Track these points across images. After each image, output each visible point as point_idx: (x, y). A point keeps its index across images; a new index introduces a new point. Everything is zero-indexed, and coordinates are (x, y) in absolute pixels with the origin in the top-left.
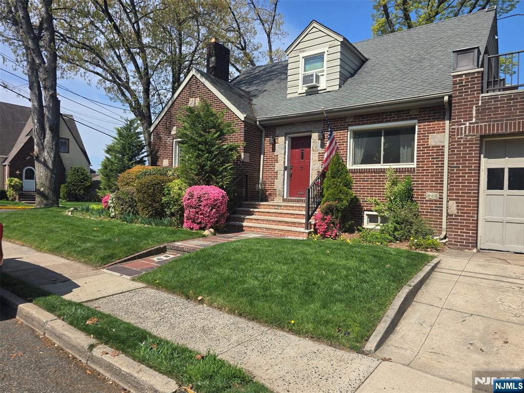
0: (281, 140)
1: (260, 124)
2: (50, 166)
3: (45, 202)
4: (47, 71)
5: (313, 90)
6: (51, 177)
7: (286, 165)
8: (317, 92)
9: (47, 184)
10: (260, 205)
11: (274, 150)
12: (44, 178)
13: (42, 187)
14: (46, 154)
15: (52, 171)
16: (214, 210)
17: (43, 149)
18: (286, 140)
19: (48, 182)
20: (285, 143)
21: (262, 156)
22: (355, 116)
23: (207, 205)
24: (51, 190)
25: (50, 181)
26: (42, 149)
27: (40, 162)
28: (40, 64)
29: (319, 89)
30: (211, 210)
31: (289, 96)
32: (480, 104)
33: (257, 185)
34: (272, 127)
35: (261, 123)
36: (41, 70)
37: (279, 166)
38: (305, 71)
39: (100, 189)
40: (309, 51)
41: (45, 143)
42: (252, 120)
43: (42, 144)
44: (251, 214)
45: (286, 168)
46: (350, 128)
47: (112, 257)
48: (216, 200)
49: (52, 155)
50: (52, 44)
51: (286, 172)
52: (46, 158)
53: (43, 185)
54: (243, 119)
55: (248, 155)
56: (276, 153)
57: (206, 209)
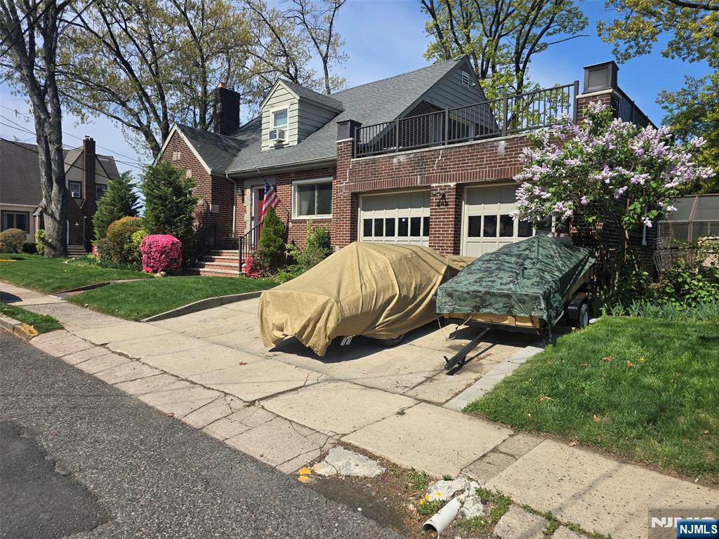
0: (248, 191)
1: (230, 178)
2: (58, 218)
3: (53, 253)
4: (52, 126)
5: (279, 146)
6: (59, 229)
7: (253, 215)
8: (282, 147)
9: (55, 235)
10: (222, 253)
11: (243, 201)
12: (52, 229)
13: (49, 238)
14: (53, 206)
15: (59, 222)
16: (163, 256)
17: (51, 201)
18: (252, 192)
19: (55, 234)
20: (251, 195)
21: (234, 207)
22: (296, 172)
23: (156, 251)
24: (59, 241)
25: (58, 232)
26: (49, 201)
27: (48, 214)
28: (45, 119)
29: (284, 143)
30: (161, 255)
31: (263, 149)
32: (351, 168)
33: (230, 235)
34: (241, 180)
35: (230, 176)
36: (46, 124)
37: (247, 217)
38: (275, 125)
39: (95, 239)
40: (278, 106)
41: (52, 195)
42: (222, 174)
43: (50, 196)
44: (213, 260)
45: (252, 218)
46: (293, 182)
47: (60, 288)
48: (165, 247)
49: (59, 207)
50: (54, 100)
51: (253, 222)
52: (54, 210)
53: (51, 236)
54: (210, 173)
55: (217, 206)
56: (245, 204)
57: (156, 254)
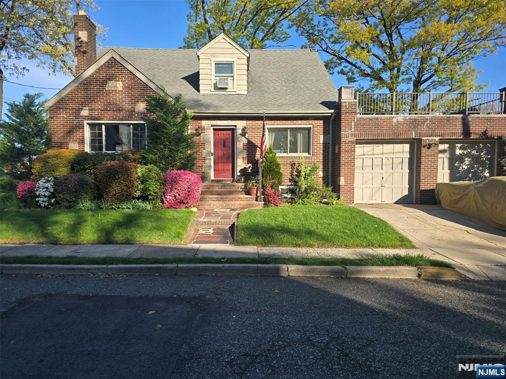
0: (207, 131)
8: (228, 93)
11: (200, 138)
20: (211, 133)
29: (228, 90)
32: (356, 121)
37: (207, 153)
38: (215, 73)
40: (221, 57)
45: (212, 154)
46: (267, 126)
